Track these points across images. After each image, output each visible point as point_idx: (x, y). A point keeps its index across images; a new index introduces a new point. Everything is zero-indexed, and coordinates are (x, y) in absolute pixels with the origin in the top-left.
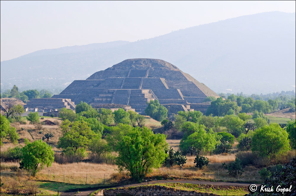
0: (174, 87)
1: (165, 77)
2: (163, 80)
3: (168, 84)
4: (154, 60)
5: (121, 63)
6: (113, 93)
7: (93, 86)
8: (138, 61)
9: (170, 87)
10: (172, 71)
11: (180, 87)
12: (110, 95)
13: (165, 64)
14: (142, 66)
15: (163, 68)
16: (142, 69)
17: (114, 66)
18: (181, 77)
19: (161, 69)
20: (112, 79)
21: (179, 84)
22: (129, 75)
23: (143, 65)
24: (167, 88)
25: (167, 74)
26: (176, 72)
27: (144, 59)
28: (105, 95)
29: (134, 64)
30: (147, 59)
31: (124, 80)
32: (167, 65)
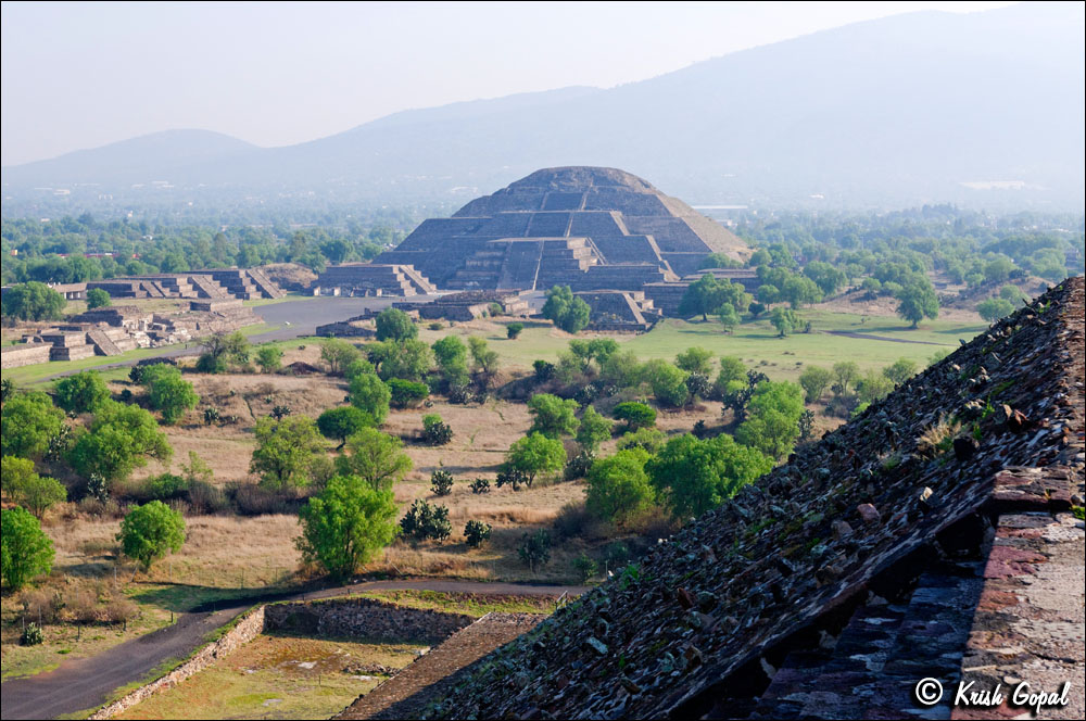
0: (641, 230)
1: (621, 208)
2: (616, 215)
3: (627, 223)
4: (598, 170)
5: (527, 178)
6: (505, 248)
7: (466, 230)
8: (563, 173)
9: (631, 232)
10: (637, 195)
11: (654, 229)
12: (499, 254)
13: (623, 177)
14: (572, 184)
15: (618, 188)
16: (572, 191)
17: (512, 185)
18: (657, 207)
19: (614, 191)
20: (505, 216)
21: (651, 225)
22: (543, 206)
23: (576, 183)
24: (626, 233)
25: (627, 202)
26: (645, 197)
27: (577, 168)
28: (487, 254)
29: (557, 181)
30: (584, 168)
31: (531, 219)
32: (628, 180)
